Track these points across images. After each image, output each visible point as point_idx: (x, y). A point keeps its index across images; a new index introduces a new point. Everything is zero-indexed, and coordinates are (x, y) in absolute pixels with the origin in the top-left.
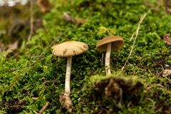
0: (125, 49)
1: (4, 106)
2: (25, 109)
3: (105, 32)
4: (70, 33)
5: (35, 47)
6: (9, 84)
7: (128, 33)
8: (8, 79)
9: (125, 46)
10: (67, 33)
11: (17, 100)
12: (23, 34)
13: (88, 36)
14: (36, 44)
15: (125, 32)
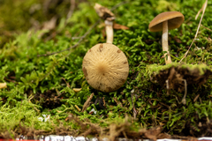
0: (191, 28)
1: (39, 99)
2: (64, 103)
3: (165, 7)
4: (121, 8)
5: (78, 26)
6: (45, 71)
7: (195, 9)
8: (43, 65)
9: (191, 26)
10: (117, 8)
11: (54, 91)
12: (61, 9)
13: (144, 12)
14: (79, 22)
15: (191, 8)
